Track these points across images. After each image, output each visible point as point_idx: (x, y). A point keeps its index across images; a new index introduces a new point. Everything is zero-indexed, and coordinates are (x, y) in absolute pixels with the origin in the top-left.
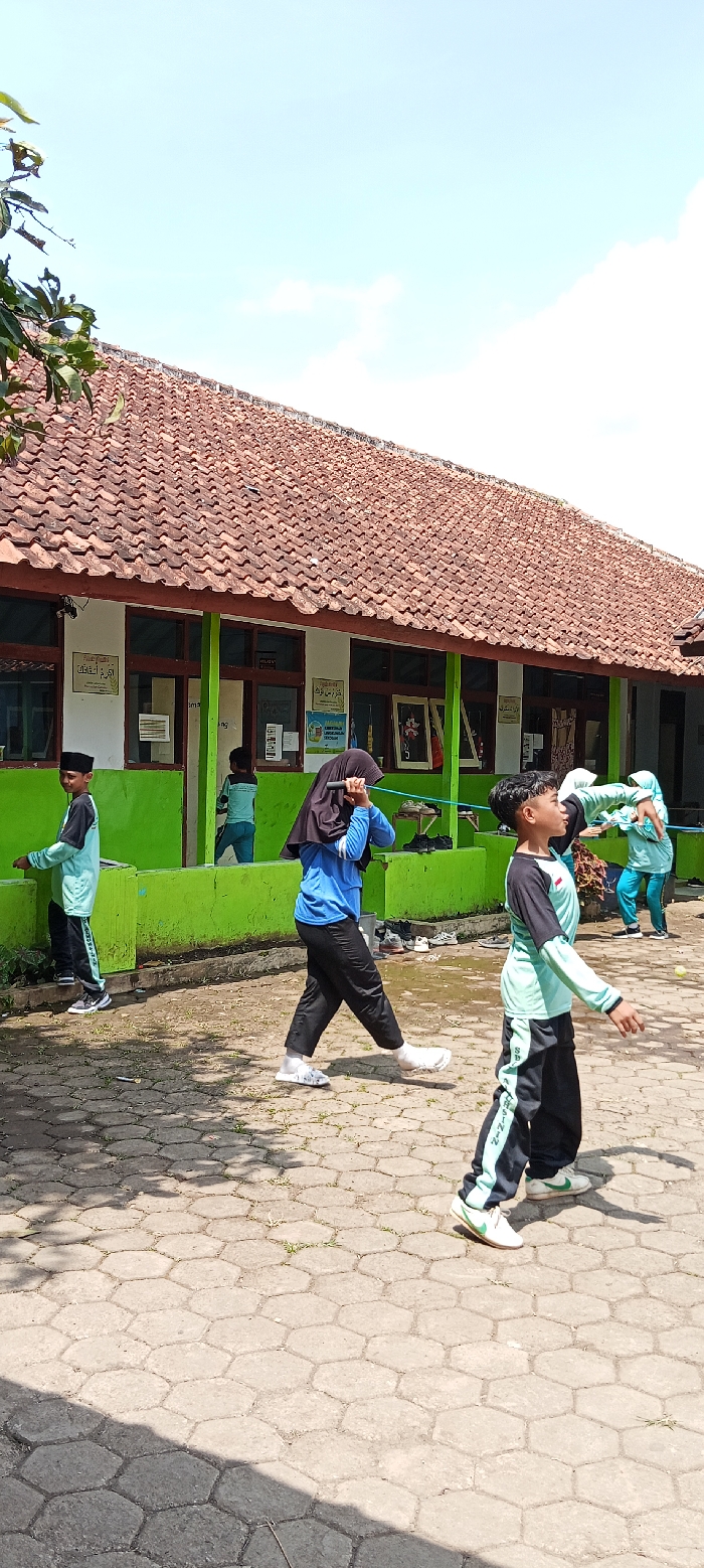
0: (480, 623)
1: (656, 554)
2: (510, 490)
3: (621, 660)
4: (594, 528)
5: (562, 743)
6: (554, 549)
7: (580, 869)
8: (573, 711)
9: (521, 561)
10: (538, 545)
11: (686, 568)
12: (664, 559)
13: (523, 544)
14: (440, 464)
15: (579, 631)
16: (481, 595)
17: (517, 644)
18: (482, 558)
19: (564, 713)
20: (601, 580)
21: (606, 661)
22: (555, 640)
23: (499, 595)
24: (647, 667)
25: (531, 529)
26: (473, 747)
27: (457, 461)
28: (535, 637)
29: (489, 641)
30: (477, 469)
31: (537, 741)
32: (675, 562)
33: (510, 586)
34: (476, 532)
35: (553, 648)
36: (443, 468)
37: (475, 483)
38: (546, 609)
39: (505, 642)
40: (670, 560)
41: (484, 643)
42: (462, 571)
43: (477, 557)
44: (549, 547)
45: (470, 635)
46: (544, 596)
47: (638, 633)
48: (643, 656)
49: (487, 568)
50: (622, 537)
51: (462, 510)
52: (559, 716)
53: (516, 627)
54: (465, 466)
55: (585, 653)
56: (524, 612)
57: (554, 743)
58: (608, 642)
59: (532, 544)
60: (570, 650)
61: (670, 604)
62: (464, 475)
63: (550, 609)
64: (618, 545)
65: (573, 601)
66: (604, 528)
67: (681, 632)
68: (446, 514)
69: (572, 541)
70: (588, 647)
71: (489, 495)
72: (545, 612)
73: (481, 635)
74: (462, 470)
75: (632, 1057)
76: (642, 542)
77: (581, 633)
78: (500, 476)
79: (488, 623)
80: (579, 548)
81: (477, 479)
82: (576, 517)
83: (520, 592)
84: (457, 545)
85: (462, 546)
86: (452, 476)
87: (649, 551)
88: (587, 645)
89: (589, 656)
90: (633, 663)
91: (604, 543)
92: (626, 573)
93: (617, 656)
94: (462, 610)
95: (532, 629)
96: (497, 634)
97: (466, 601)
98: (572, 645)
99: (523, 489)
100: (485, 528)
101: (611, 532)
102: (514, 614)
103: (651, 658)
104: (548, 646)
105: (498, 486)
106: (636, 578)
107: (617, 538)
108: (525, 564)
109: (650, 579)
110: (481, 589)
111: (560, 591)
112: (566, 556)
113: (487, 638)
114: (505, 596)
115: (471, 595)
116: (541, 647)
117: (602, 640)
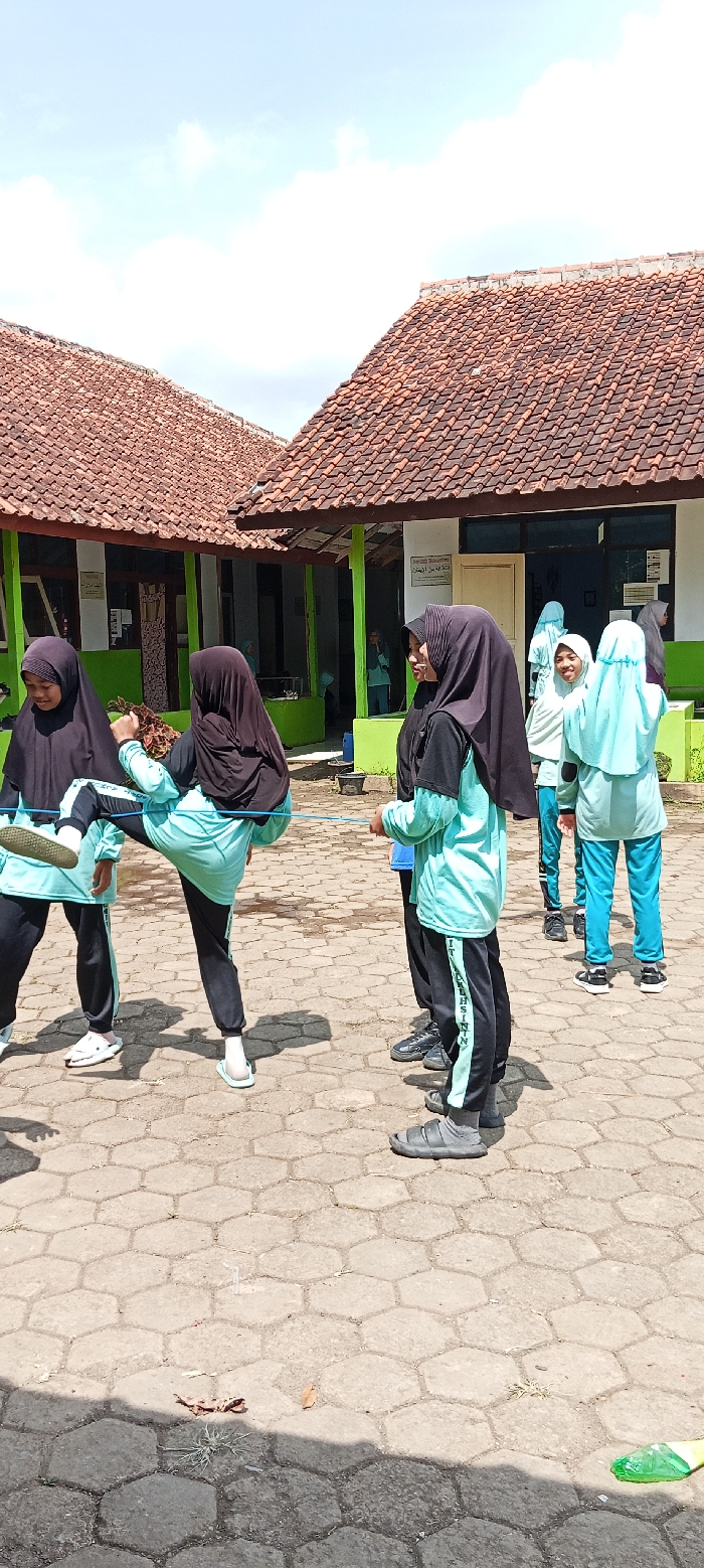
0: (26, 498)
1: (246, 427)
2: (94, 358)
3: (182, 534)
4: (185, 400)
5: (152, 617)
6: (130, 421)
7: (154, 741)
8: (162, 585)
9: (89, 434)
10: (113, 416)
11: (276, 441)
12: (255, 432)
13: (96, 416)
14: (17, 329)
15: (140, 506)
16: (34, 469)
17: (66, 518)
18: (43, 430)
19: (152, 589)
20: (177, 454)
21: (165, 534)
22: (112, 515)
23: (56, 468)
24: (211, 541)
25: (108, 400)
26: (54, 624)
27: (35, 327)
28: (90, 511)
29: (36, 515)
30: (58, 336)
31: (125, 617)
32: (265, 435)
33: (71, 459)
34: (41, 402)
35: (107, 522)
36: (20, 334)
37: (53, 351)
38: (107, 482)
39: (53, 517)
40: (260, 433)
41: (29, 518)
42: (16, 443)
43: (38, 429)
44: (126, 419)
45: (13, 510)
46: (107, 469)
47: (206, 507)
48: (208, 531)
49: (47, 440)
50: (213, 410)
51: (31, 379)
52: (147, 593)
53: (68, 501)
54: (45, 332)
55: (143, 527)
56: (80, 487)
57: (143, 617)
58: (172, 517)
59: (106, 416)
60: (127, 525)
61: (248, 478)
62: (43, 342)
63: (113, 483)
64: (205, 417)
65: (140, 475)
66: (195, 399)
67: (235, 507)
68: (11, 384)
69: (153, 413)
70: (150, 522)
71: (68, 363)
72: (107, 486)
73: (26, 510)
74: (41, 337)
75: (146, 913)
76: (232, 415)
77: (142, 508)
78: (84, 344)
79: (35, 497)
80: (159, 420)
81: (58, 347)
82: (167, 388)
83: (81, 465)
84: (16, 416)
85: (21, 418)
86: (29, 343)
87: (239, 424)
88: (148, 519)
89: (147, 531)
90: (196, 537)
91: (191, 415)
92: (207, 446)
93: (178, 530)
94: (7, 484)
95: (87, 503)
96: (45, 509)
97: (15, 474)
98: (131, 520)
99: (110, 357)
100: (53, 398)
101: (201, 404)
102: (70, 489)
103: (217, 532)
104: (103, 520)
105: (80, 354)
106: (218, 452)
107: (206, 410)
108: (93, 436)
109: (232, 453)
110: (35, 463)
111: (128, 465)
112: (142, 428)
113: (32, 513)
114: (63, 470)
115: (22, 468)
116: (94, 523)
117: (165, 514)
